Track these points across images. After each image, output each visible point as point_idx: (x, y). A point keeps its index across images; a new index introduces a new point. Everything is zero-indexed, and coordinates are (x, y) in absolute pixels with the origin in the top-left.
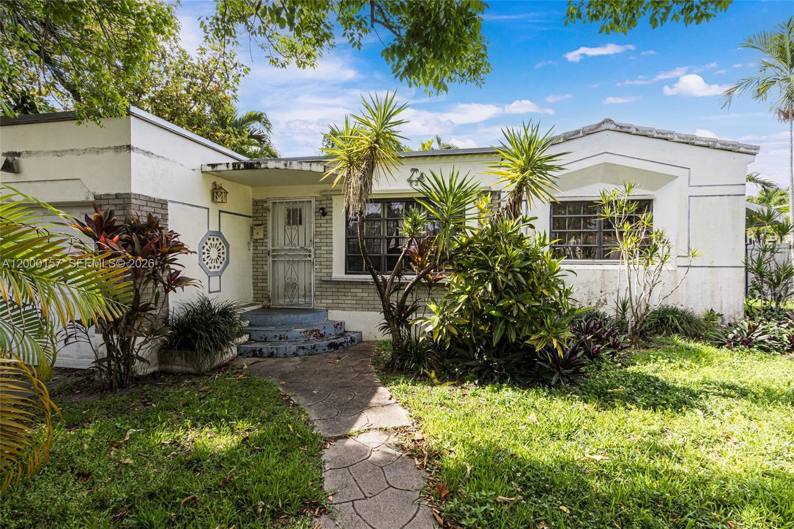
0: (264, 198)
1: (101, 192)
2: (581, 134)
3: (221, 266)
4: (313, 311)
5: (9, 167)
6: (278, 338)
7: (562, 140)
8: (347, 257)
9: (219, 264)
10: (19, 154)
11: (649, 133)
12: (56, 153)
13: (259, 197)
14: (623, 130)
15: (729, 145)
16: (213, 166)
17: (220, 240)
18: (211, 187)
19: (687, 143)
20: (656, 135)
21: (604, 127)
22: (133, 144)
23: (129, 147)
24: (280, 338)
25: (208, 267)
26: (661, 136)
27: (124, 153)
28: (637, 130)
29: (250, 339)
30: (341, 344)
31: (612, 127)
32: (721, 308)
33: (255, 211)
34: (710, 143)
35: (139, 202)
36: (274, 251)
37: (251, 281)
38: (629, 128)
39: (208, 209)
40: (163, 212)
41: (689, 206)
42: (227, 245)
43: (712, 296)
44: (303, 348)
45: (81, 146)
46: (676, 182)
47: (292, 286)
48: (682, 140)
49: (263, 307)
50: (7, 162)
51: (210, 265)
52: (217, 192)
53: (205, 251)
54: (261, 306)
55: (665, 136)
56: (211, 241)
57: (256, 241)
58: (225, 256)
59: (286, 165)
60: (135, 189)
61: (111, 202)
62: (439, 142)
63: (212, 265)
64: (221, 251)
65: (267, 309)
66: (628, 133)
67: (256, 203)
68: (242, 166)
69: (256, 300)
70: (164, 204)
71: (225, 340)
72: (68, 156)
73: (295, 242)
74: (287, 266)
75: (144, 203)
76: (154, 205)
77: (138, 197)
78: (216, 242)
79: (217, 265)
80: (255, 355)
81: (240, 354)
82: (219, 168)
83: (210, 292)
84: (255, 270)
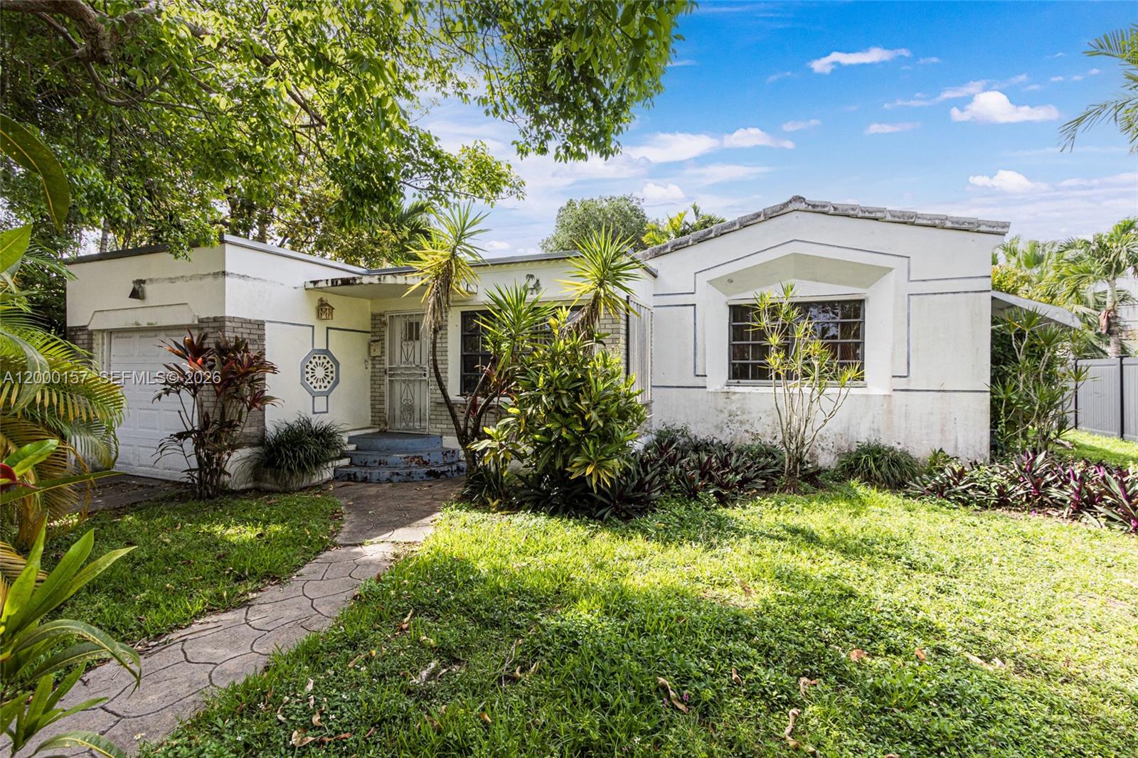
0: (382, 311)
1: (203, 316)
2: (762, 218)
3: (329, 386)
4: (428, 436)
5: (135, 294)
6: (377, 464)
7: (737, 227)
8: (463, 377)
9: (326, 383)
10: (143, 282)
11: (851, 212)
12: (172, 280)
13: (376, 311)
14: (817, 209)
15: (963, 223)
16: (315, 282)
17: (328, 359)
18: (316, 304)
19: (905, 223)
20: (860, 214)
21: (791, 207)
22: (228, 270)
23: (224, 273)
24: (380, 464)
25: (312, 386)
26: (867, 215)
27: (220, 279)
28: (835, 209)
29: (351, 463)
30: (443, 473)
31: (803, 206)
32: (956, 448)
33: (374, 326)
34: (937, 222)
35: (234, 324)
36: (391, 369)
37: (369, 403)
38: (824, 206)
39: (313, 327)
40: (260, 332)
41: (909, 308)
42: (337, 364)
43: (942, 431)
44: (398, 474)
45: (189, 274)
46: (891, 277)
47: (409, 408)
48: (897, 219)
49: (380, 432)
50: (134, 289)
51: (314, 384)
52: (323, 309)
53: (309, 370)
54: (377, 430)
55: (873, 215)
56: (317, 360)
57: (374, 358)
58: (334, 375)
59: (379, 279)
60: (229, 312)
61: (210, 325)
62: (697, 214)
63: (317, 385)
64: (329, 370)
65: (383, 433)
66: (823, 213)
67: (374, 317)
68: (339, 282)
69: (374, 423)
70: (260, 325)
71: (318, 462)
72: (178, 283)
73: (411, 359)
74: (403, 386)
75: (240, 325)
76: (248, 326)
77: (232, 319)
78: (322, 360)
79: (323, 385)
80: (349, 480)
81: (336, 478)
82: (320, 285)
83: (314, 413)
84: (373, 390)
